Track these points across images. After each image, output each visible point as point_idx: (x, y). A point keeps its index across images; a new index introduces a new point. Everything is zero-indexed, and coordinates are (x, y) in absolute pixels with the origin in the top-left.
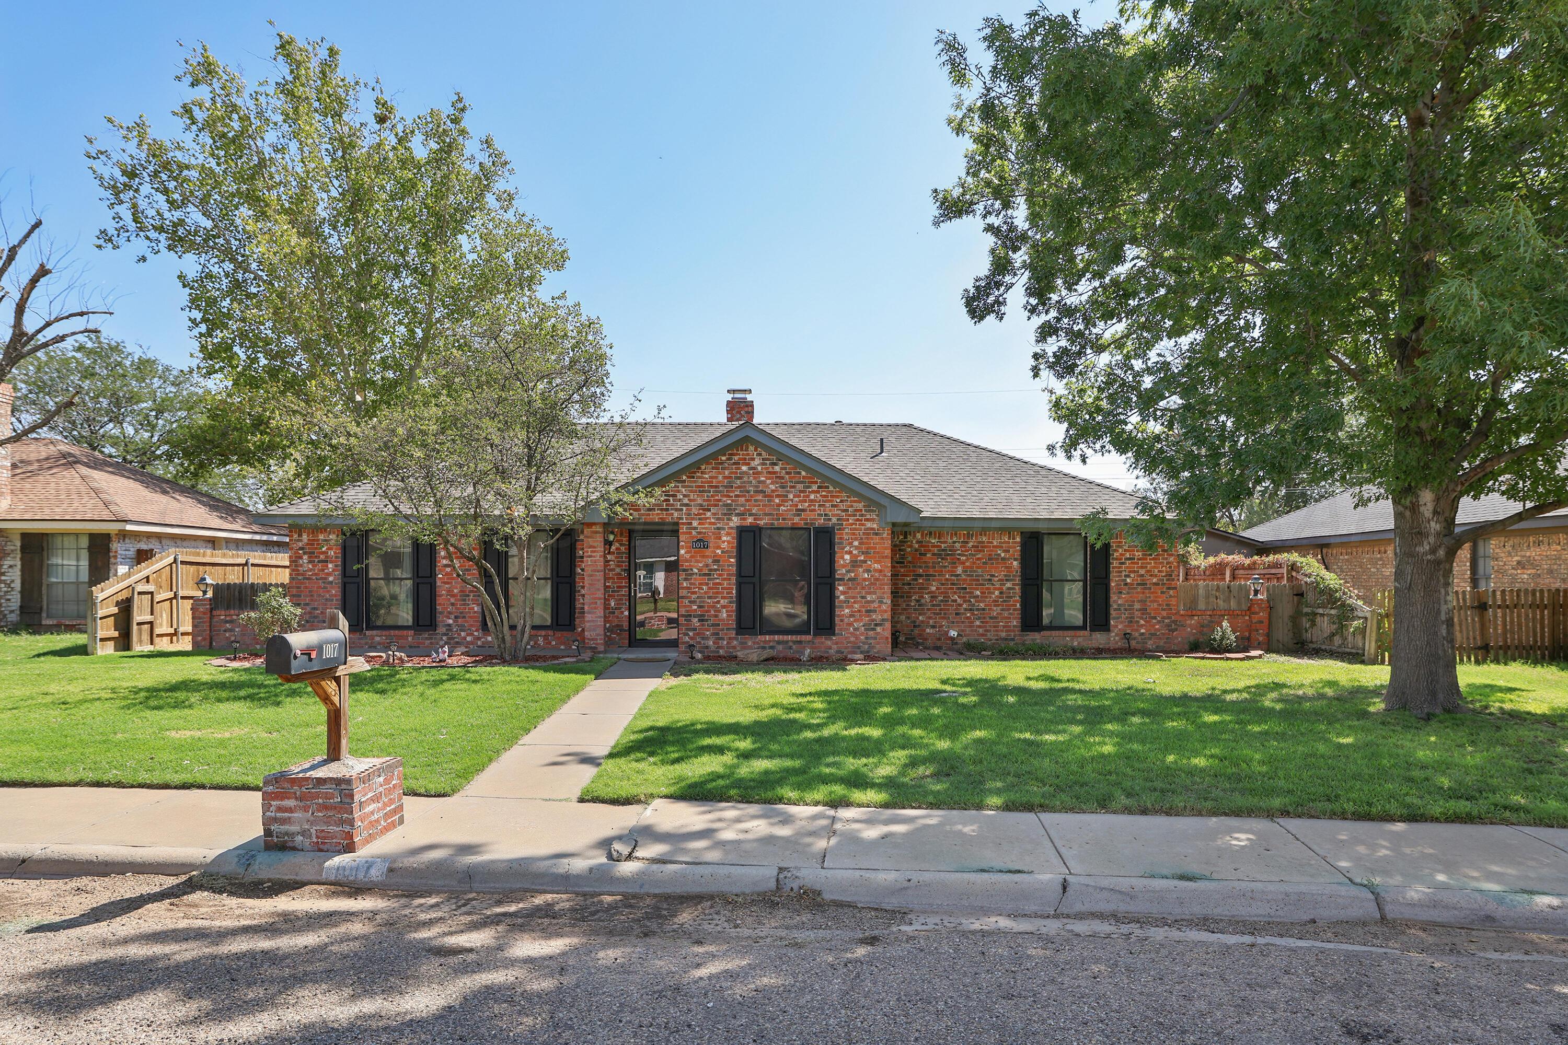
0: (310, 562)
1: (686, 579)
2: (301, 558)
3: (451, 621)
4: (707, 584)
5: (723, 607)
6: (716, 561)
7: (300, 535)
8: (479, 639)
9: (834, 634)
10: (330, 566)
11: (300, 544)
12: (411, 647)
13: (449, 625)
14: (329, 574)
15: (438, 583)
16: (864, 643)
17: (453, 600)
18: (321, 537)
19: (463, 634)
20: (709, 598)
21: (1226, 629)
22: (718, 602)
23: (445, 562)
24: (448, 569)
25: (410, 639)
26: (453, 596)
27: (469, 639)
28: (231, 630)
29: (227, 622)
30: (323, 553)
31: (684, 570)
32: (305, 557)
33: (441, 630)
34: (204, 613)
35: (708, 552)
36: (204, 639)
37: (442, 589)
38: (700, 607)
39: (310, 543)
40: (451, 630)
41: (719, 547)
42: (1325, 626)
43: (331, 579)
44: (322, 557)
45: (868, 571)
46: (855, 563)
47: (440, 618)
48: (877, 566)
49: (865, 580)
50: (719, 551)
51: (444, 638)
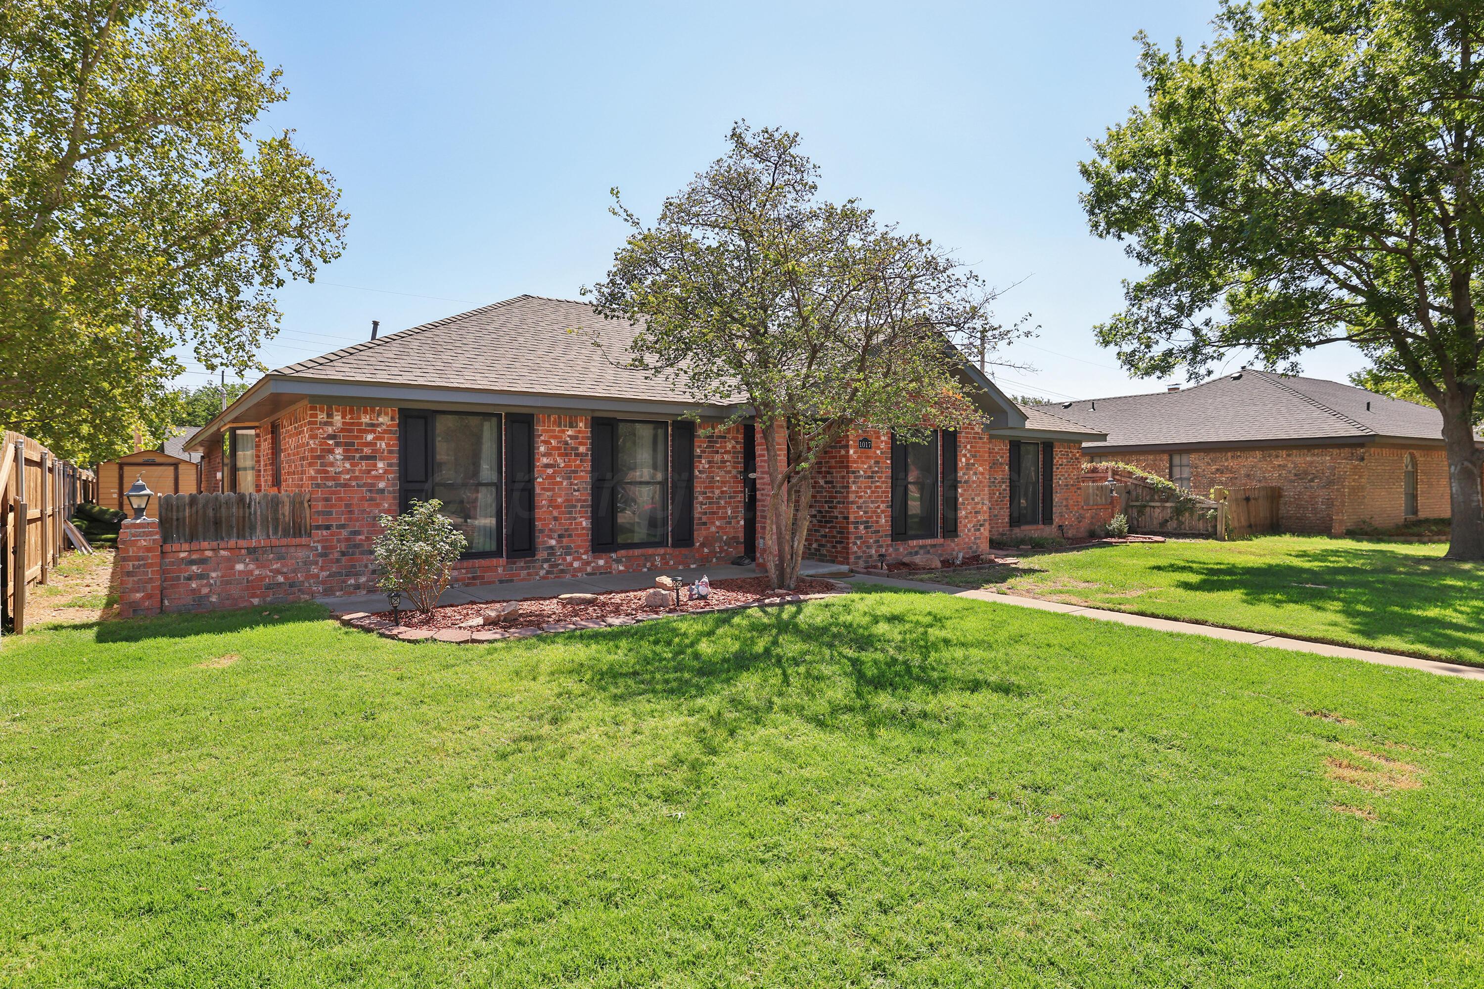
0: (346, 458)
1: (854, 482)
2: (331, 451)
3: (553, 542)
4: (870, 487)
5: (883, 512)
6: (877, 463)
7: (330, 415)
8: (588, 563)
9: (957, 536)
10: (380, 465)
11: (330, 430)
12: (501, 582)
13: (552, 548)
14: (379, 478)
15: (538, 490)
16: (974, 543)
17: (556, 513)
18: (365, 419)
19: (569, 558)
20: (872, 502)
21: (1119, 521)
22: (878, 507)
23: (545, 460)
24: (550, 471)
25: (500, 570)
26: (557, 507)
27: (576, 564)
28: (200, 577)
29: (193, 562)
30: (368, 444)
31: (854, 472)
32: (339, 451)
33: (541, 555)
34: (148, 549)
35: (870, 452)
36: (149, 597)
37: (542, 499)
38: (865, 512)
39: (347, 428)
40: (553, 554)
41: (878, 448)
42: (1158, 512)
43: (382, 485)
44: (367, 451)
45: (975, 474)
46: (969, 466)
47: (540, 539)
48: (981, 469)
49: (974, 482)
50: (878, 452)
51: (546, 566)
